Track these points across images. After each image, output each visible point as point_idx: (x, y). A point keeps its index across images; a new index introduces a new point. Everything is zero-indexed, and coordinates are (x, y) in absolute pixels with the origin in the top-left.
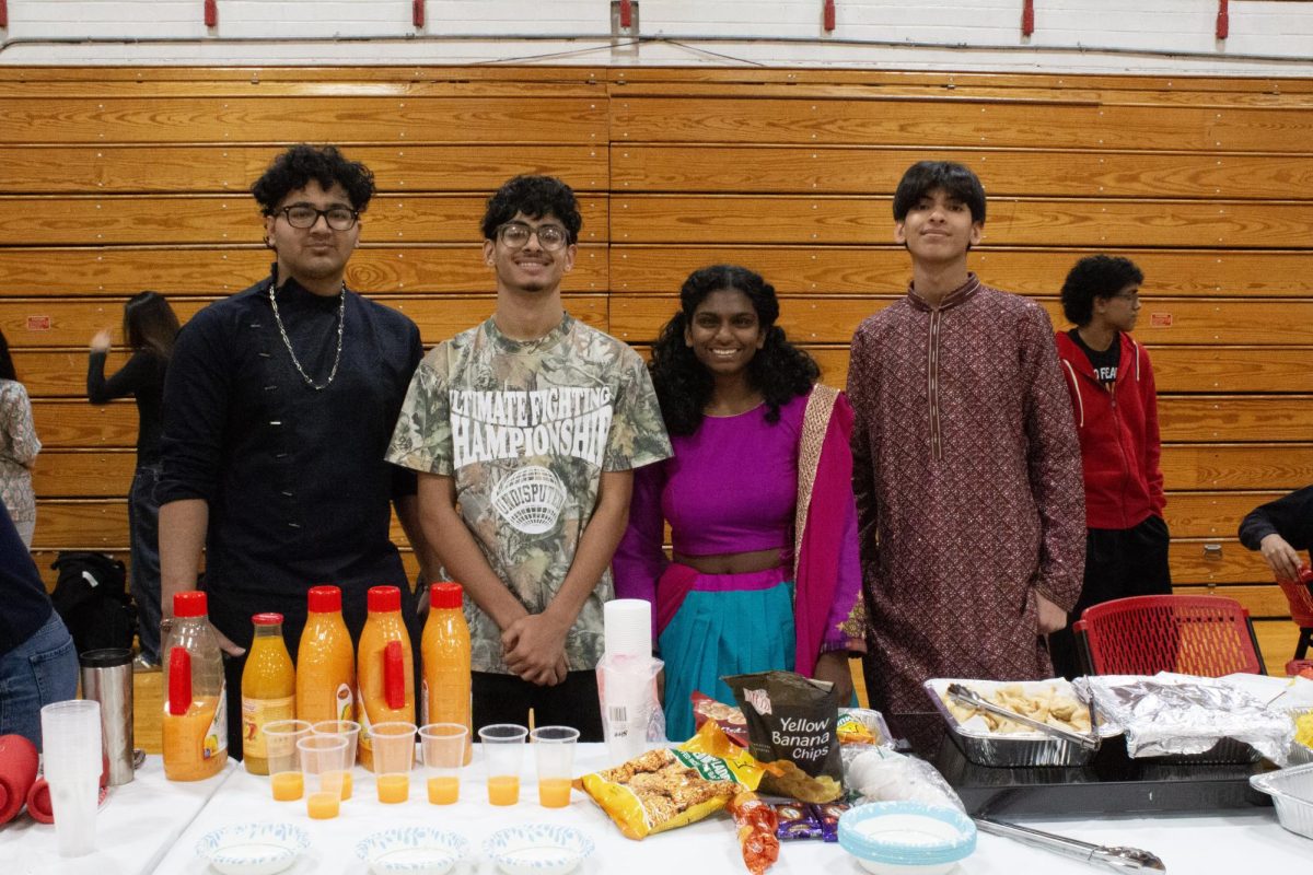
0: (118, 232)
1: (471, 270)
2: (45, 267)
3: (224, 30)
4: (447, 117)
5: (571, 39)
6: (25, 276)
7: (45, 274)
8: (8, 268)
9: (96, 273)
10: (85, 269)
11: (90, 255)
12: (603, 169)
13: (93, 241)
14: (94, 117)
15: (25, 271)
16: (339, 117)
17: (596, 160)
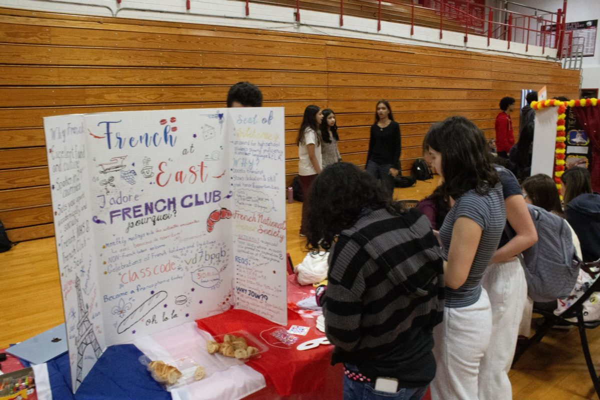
0: (207, 81)
1: (298, 93)
2: (186, 93)
3: (191, 11)
4: (290, 48)
5: (284, 23)
6: (179, 96)
7: (185, 94)
8: (174, 93)
9: (201, 94)
10: (197, 93)
11: (198, 89)
12: (326, 66)
13: (200, 84)
14: (197, 42)
15: (179, 94)
16: (265, 47)
17: (324, 63)
